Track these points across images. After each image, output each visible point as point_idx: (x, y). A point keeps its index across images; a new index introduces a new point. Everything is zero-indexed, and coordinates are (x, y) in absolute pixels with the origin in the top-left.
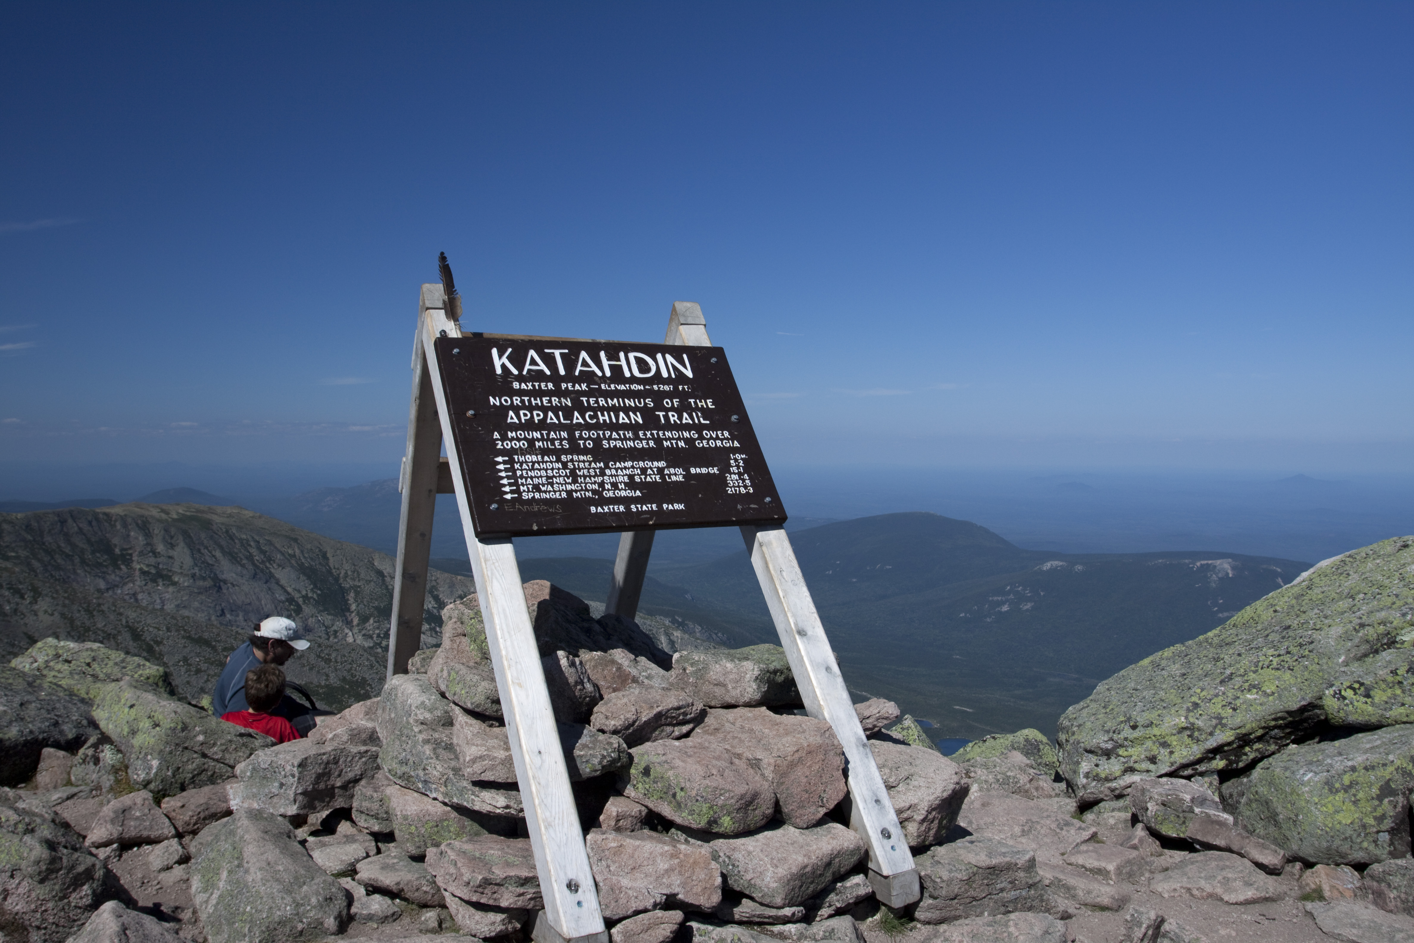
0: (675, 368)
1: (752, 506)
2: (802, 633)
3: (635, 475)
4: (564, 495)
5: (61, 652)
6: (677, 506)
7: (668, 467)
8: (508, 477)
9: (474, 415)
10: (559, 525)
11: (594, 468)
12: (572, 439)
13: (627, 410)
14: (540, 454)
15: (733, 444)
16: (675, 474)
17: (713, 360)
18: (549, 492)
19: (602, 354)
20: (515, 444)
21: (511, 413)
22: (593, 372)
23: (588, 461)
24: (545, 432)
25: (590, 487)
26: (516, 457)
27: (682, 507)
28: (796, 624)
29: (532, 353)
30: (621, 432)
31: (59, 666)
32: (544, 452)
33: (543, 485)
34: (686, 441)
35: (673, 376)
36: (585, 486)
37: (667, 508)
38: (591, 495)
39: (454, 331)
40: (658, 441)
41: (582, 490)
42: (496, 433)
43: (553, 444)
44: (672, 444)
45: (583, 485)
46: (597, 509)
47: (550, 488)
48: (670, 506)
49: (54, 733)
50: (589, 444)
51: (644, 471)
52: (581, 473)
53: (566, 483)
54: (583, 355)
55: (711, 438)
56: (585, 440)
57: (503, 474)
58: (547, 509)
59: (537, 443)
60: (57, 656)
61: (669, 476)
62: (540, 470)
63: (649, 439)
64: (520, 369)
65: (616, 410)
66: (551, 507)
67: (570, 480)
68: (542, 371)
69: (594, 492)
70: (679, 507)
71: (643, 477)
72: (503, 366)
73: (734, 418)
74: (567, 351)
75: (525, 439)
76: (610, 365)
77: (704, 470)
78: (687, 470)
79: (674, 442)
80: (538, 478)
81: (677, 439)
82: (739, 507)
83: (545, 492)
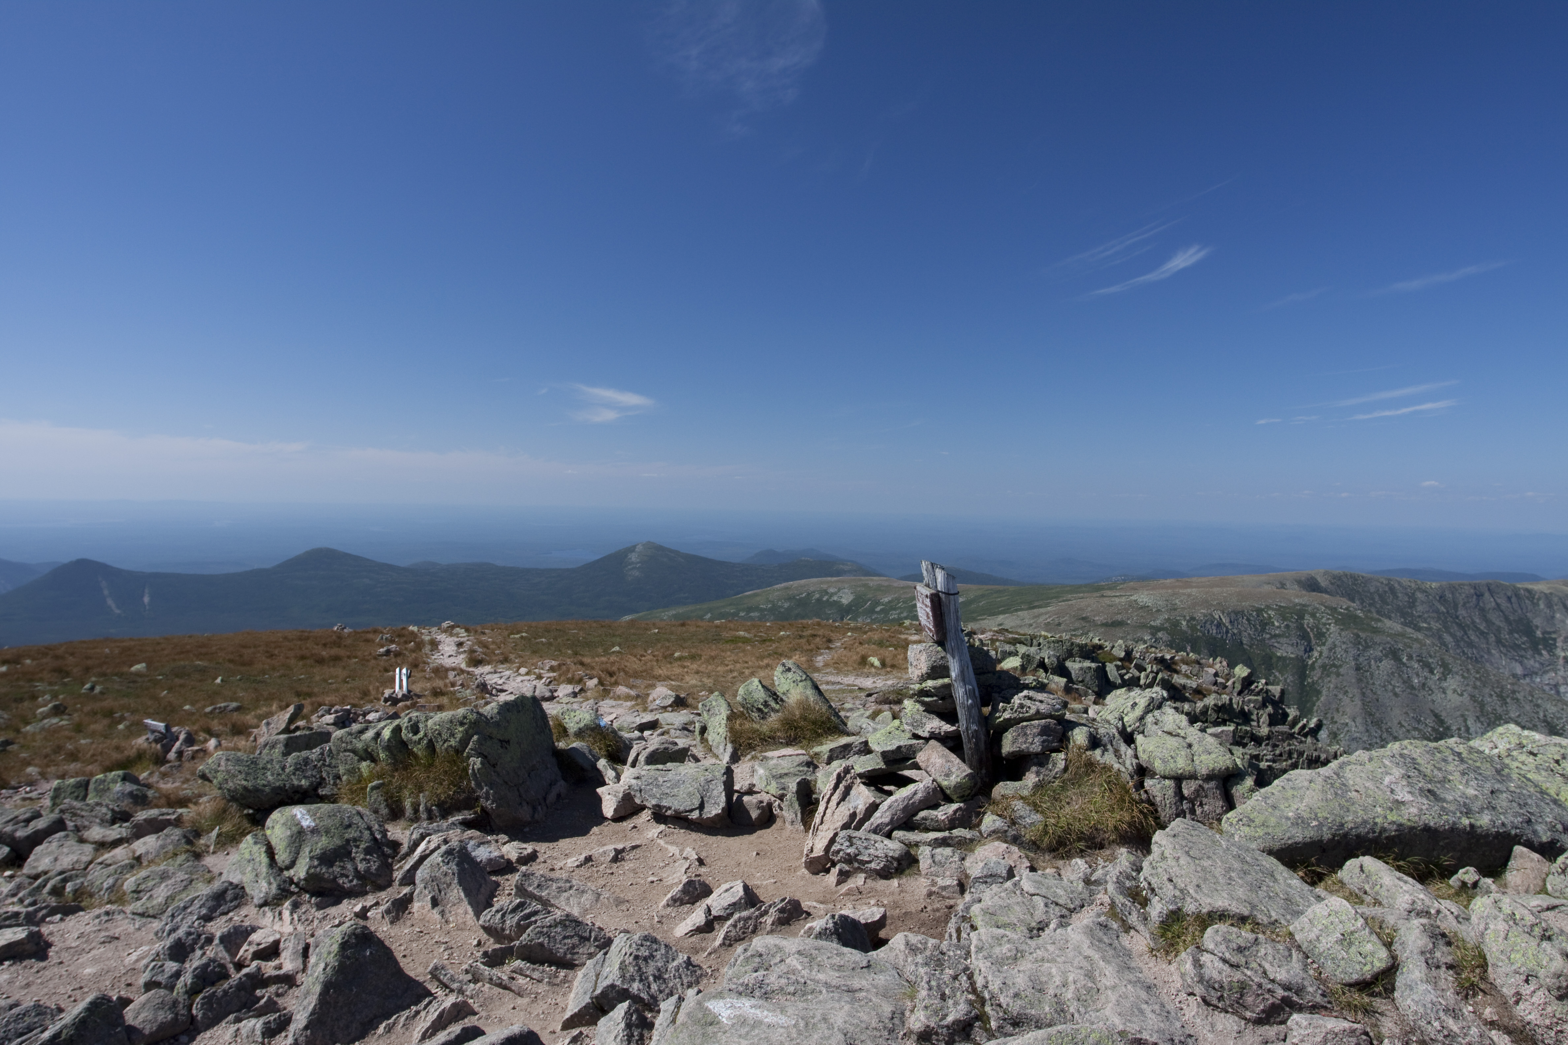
5: (1525, 742)
31: (1523, 757)
49: (1527, 832)
60: (1521, 746)
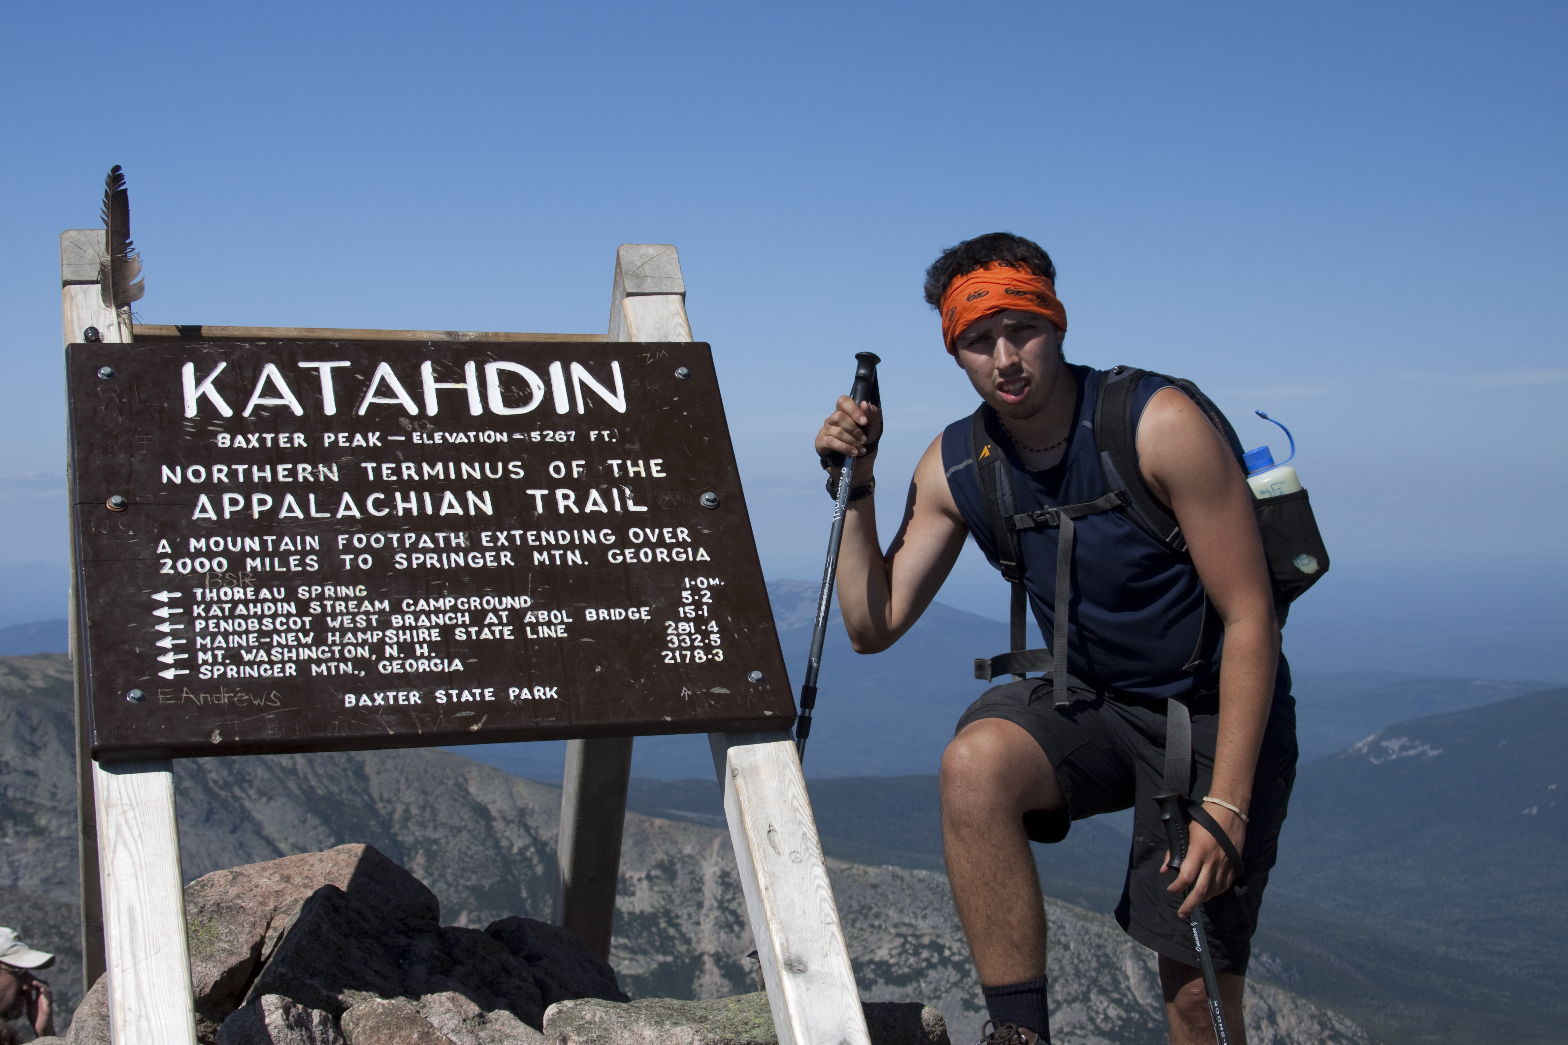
0: (586, 390)
1: (717, 690)
2: (795, 966)
3: (457, 625)
4: (291, 670)
6: (539, 692)
7: (534, 608)
8: (174, 634)
9: (121, 504)
10: (270, 733)
11: (367, 613)
12: (327, 553)
13: (460, 487)
14: (254, 584)
15: (695, 554)
16: (549, 624)
17: (681, 371)
18: (262, 662)
19: (427, 369)
20: (202, 565)
21: (204, 499)
22: (400, 408)
23: (356, 598)
24: (269, 539)
25: (351, 652)
26: (199, 592)
27: (551, 693)
28: (786, 948)
29: (271, 370)
30: (441, 536)
32: (263, 580)
33: (249, 650)
34: (586, 550)
35: (581, 410)
36: (341, 652)
37: (517, 697)
38: (349, 669)
39: (114, 329)
40: (522, 552)
41: (332, 659)
42: (164, 542)
43: (285, 563)
44: (552, 558)
45: (336, 649)
46: (358, 700)
47: (263, 655)
48: (526, 691)
50: (365, 561)
51: (478, 617)
52: (337, 624)
53: (300, 645)
54: (384, 370)
55: (647, 542)
56: (358, 552)
57: (165, 628)
58: (249, 700)
59: (249, 561)
61: (534, 627)
62: (246, 618)
63: (503, 548)
64: (238, 405)
65: (436, 487)
66: (258, 696)
67: (309, 640)
68: (286, 408)
69: (358, 663)
70: (545, 693)
71: (473, 630)
72: (203, 401)
73: (706, 498)
74: (347, 364)
75: (226, 553)
76: (439, 392)
77: (617, 614)
78: (578, 614)
79: (557, 553)
80: (240, 634)
81: (565, 548)
82: (686, 692)
83: (251, 664)
